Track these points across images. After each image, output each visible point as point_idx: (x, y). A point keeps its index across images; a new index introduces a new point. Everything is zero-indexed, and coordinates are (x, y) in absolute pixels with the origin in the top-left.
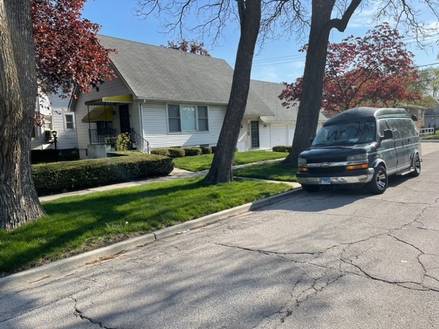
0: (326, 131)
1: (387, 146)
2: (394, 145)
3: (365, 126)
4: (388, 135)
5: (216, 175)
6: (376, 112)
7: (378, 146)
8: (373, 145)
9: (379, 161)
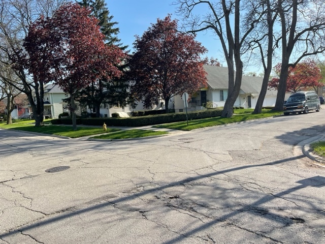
0: (290, 98)
1: (308, 102)
2: (310, 102)
3: (302, 97)
4: (308, 99)
5: (257, 112)
6: (305, 93)
7: (306, 102)
8: (305, 101)
9: (306, 105)
